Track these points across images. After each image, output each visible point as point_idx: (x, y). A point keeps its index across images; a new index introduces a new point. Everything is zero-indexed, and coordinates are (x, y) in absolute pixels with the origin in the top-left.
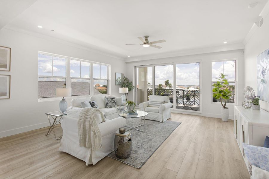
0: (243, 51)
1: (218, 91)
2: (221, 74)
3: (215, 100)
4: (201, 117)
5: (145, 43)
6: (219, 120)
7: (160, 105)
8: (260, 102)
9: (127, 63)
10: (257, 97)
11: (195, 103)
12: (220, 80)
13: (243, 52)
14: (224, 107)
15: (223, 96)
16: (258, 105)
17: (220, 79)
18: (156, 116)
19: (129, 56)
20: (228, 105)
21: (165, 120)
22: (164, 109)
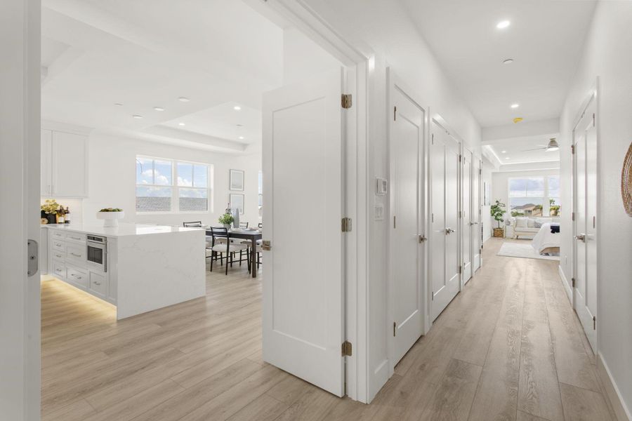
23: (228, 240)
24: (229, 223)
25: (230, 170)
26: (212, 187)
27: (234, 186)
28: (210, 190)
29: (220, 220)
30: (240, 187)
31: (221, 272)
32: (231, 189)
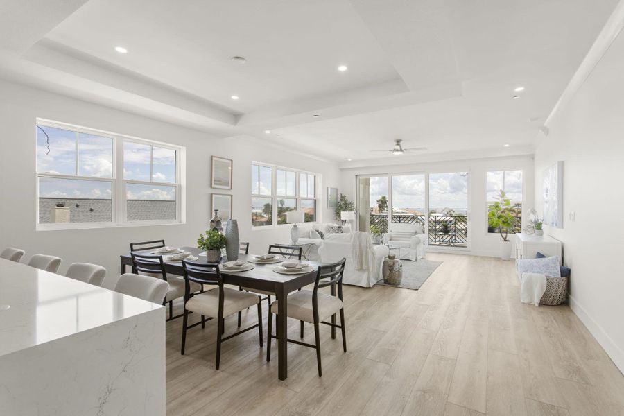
0: (532, 157)
1: (496, 217)
2: (501, 191)
3: (491, 230)
4: (470, 256)
5: (397, 150)
6: (498, 259)
7: (410, 238)
8: (544, 227)
9: (341, 170)
10: (540, 221)
11: (457, 238)
12: (500, 200)
13: (533, 159)
14: (505, 240)
15: (503, 222)
16: (540, 229)
17: (499, 197)
18: (407, 253)
19: (350, 160)
20: (510, 236)
21: (419, 258)
22: (418, 242)
23: (221, 289)
24: (218, 249)
25: (212, 157)
26: (184, 183)
27: (219, 182)
28: (180, 187)
29: (200, 241)
30: (227, 184)
31: (204, 357)
32: (213, 186)
